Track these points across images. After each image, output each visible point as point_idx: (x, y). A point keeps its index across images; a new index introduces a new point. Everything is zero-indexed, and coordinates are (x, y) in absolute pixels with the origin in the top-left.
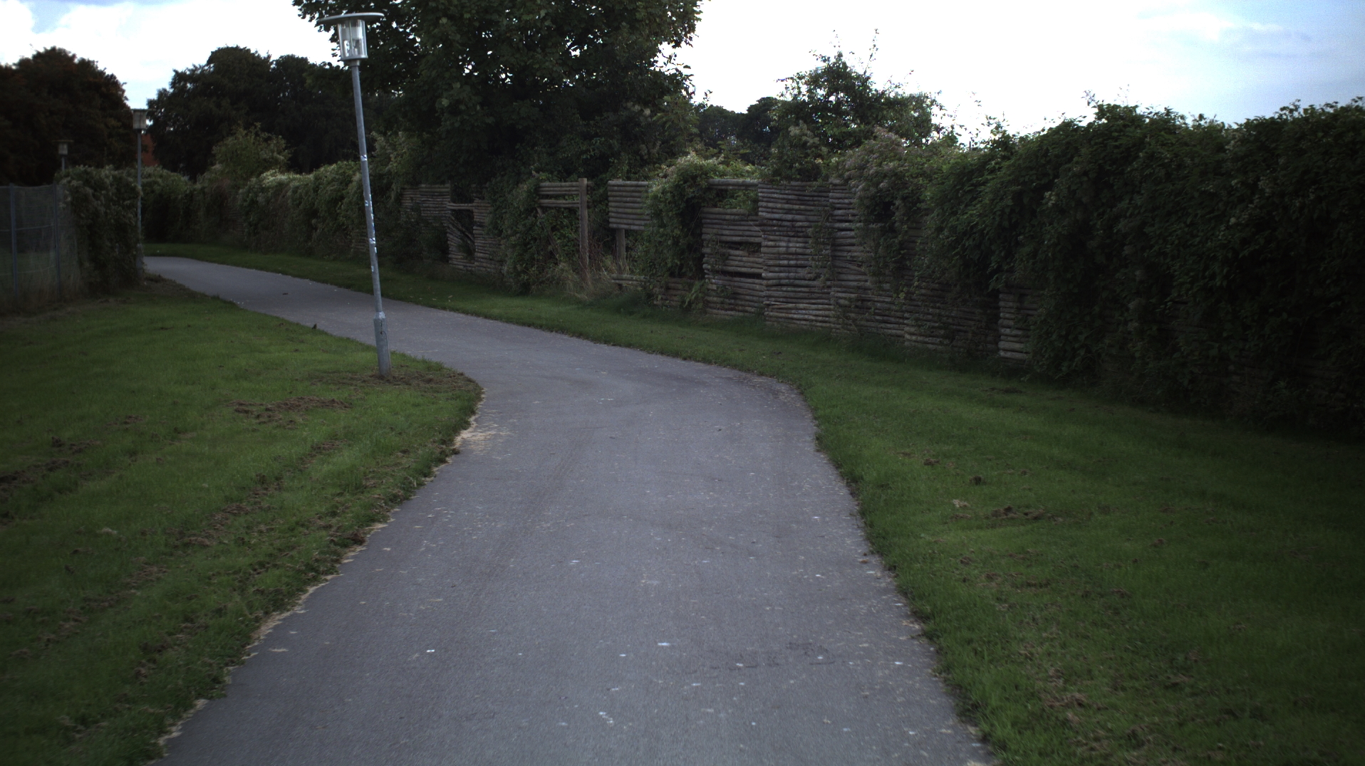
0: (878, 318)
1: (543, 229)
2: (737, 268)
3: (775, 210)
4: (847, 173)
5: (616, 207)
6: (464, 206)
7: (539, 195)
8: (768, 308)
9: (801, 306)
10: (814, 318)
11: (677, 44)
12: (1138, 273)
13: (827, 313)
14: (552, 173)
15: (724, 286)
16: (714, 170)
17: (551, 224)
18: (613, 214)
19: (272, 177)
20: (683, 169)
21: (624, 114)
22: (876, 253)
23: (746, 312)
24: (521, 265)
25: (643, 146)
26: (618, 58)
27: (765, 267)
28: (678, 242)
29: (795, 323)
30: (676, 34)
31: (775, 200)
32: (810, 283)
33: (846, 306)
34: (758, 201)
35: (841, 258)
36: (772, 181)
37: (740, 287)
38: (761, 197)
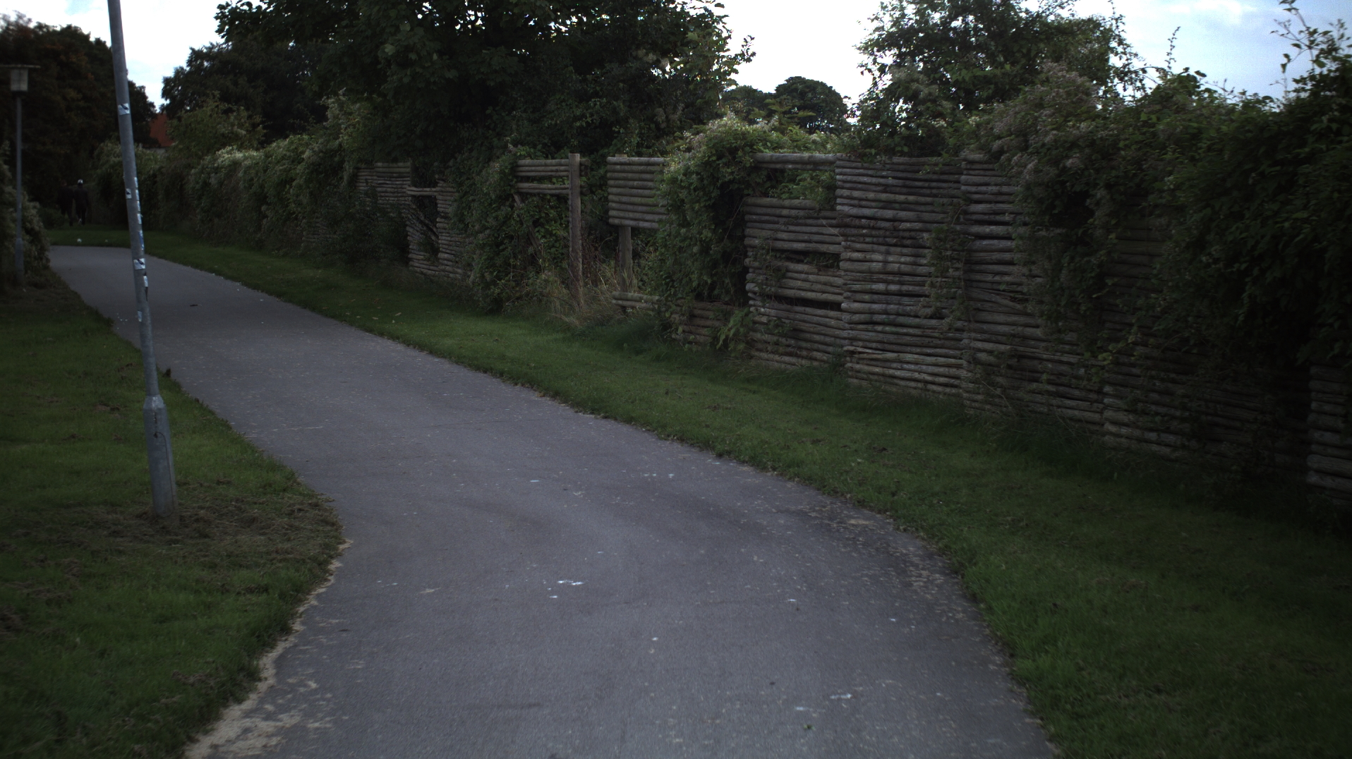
0: (1048, 387)
1: (522, 224)
2: (799, 292)
3: (864, 203)
4: (997, 143)
5: (619, 195)
6: (427, 191)
7: (517, 177)
8: (851, 357)
9: (909, 357)
10: (930, 378)
13: (953, 371)
14: (534, 146)
15: (779, 318)
16: (764, 139)
17: (532, 216)
18: (614, 205)
19: (227, 155)
20: (715, 137)
21: (634, 65)
22: (1053, 278)
23: (817, 360)
24: (491, 273)
27: (846, 293)
28: (709, 249)
29: (897, 385)
31: (865, 187)
33: (990, 365)
34: (836, 188)
35: (981, 285)
37: (804, 321)
38: (839, 181)
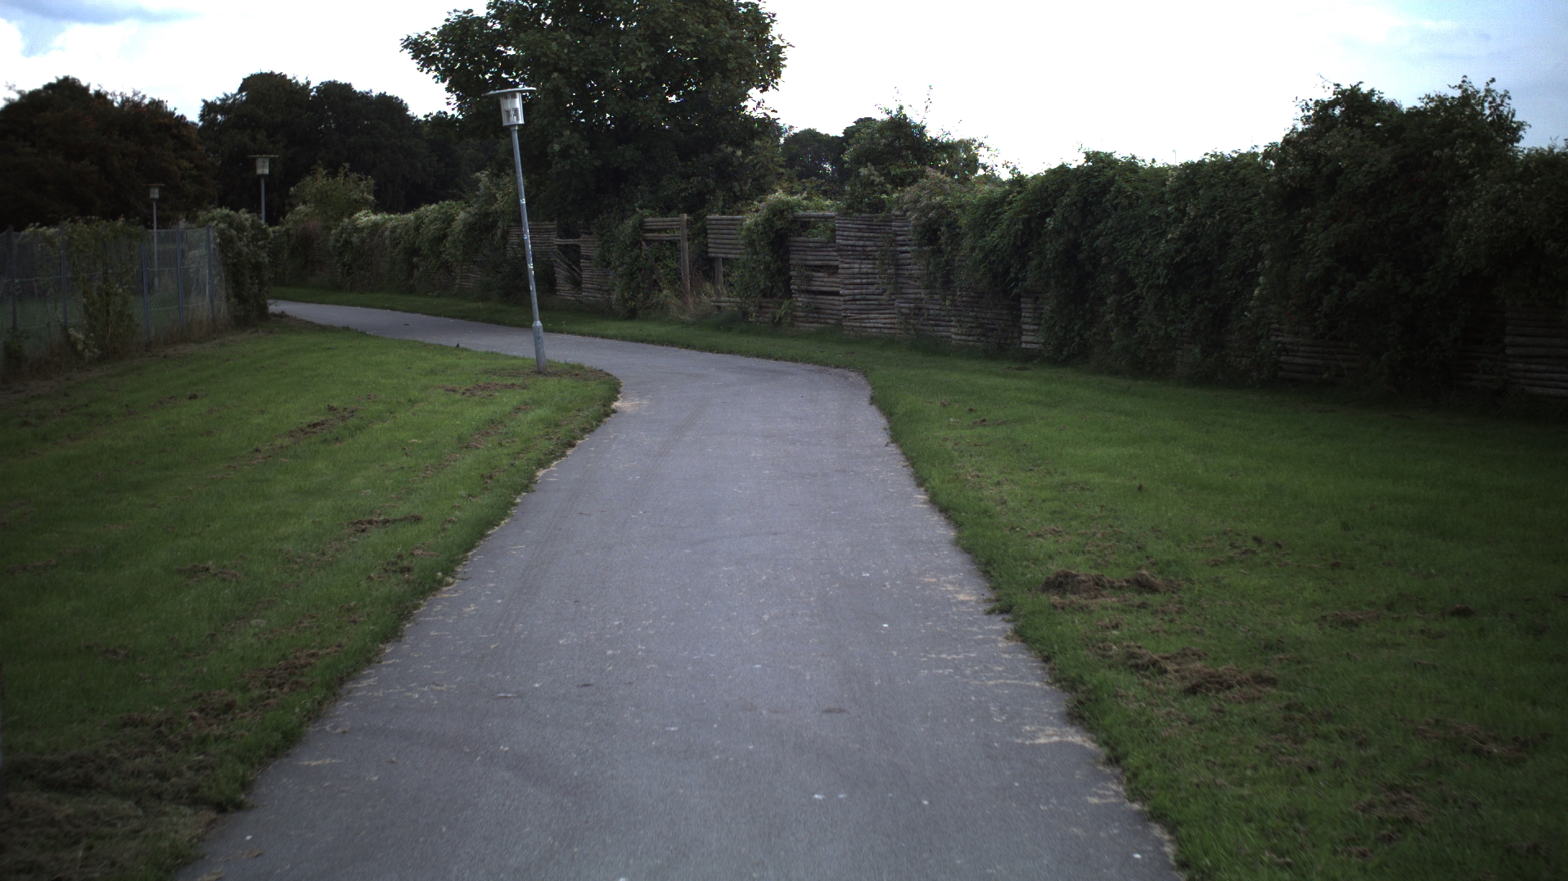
0: (931, 322)
1: (647, 260)
2: (819, 287)
3: (849, 238)
4: (905, 206)
5: (715, 238)
6: (571, 241)
7: (643, 230)
8: (845, 319)
9: (872, 316)
10: (882, 326)
11: (765, 89)
12: (1112, 277)
13: (893, 321)
14: (654, 209)
15: (809, 303)
16: (799, 205)
17: (655, 255)
18: (712, 245)
19: (365, 218)
20: (772, 205)
21: (719, 155)
22: (928, 269)
23: (828, 323)
24: (629, 293)
25: (736, 184)
26: (712, 105)
27: (842, 286)
28: (769, 267)
29: (867, 331)
30: (763, 79)
31: (849, 229)
32: (879, 297)
33: (906, 314)
34: (835, 230)
35: (902, 276)
36: (845, 214)
37: (822, 303)
38: (838, 227)
